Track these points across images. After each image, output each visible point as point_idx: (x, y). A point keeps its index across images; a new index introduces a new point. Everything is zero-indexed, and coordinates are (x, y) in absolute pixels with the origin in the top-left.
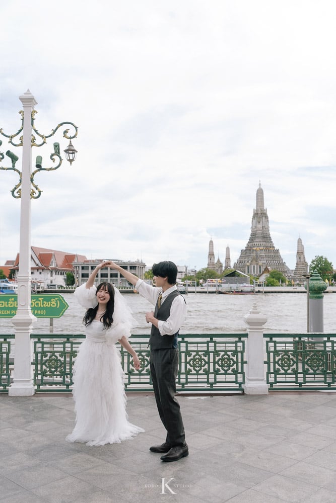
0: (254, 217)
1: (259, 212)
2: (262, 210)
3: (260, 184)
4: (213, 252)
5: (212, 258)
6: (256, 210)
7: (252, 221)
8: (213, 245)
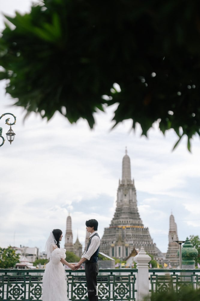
0: (119, 189)
1: (126, 183)
2: (129, 181)
3: (126, 151)
4: (71, 230)
5: (70, 238)
6: (122, 181)
7: (118, 194)
8: (71, 221)
